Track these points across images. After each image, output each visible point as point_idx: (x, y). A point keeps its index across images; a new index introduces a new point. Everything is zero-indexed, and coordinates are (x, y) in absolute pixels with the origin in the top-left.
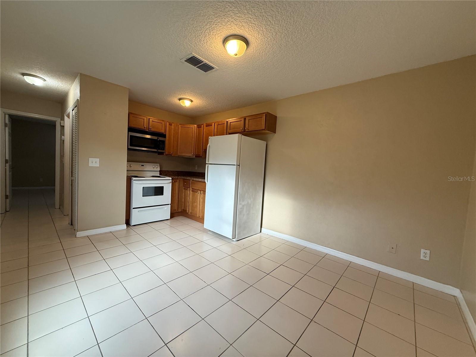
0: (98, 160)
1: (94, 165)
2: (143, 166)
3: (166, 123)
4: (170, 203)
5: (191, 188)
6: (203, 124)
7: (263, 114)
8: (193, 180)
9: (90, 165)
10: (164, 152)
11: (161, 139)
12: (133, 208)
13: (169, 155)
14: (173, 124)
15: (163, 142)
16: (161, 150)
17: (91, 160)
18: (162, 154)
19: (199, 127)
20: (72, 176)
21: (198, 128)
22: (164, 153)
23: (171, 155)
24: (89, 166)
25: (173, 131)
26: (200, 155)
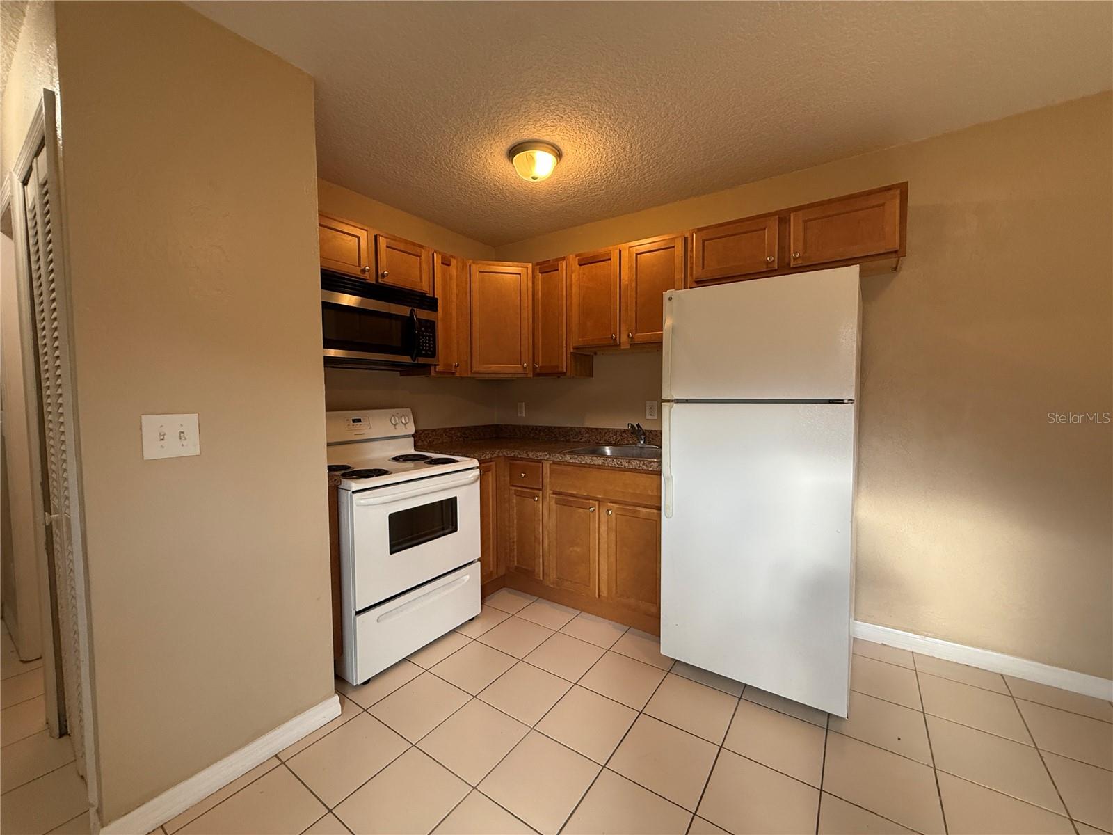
0: (190, 422)
1: (174, 449)
2: (359, 421)
3: (431, 256)
4: (479, 556)
5: (548, 492)
6: (563, 259)
7: (892, 192)
8: (554, 462)
9: (152, 450)
10: (430, 365)
11: (422, 314)
12: (358, 613)
13: (448, 373)
14: (453, 262)
15: (431, 326)
16: (426, 356)
17: (151, 424)
18: (424, 369)
19: (547, 268)
20: (47, 508)
21: (541, 273)
22: (432, 368)
23: (453, 373)
24: (146, 457)
25: (454, 286)
26: (557, 367)
